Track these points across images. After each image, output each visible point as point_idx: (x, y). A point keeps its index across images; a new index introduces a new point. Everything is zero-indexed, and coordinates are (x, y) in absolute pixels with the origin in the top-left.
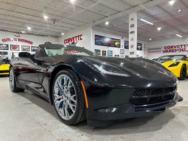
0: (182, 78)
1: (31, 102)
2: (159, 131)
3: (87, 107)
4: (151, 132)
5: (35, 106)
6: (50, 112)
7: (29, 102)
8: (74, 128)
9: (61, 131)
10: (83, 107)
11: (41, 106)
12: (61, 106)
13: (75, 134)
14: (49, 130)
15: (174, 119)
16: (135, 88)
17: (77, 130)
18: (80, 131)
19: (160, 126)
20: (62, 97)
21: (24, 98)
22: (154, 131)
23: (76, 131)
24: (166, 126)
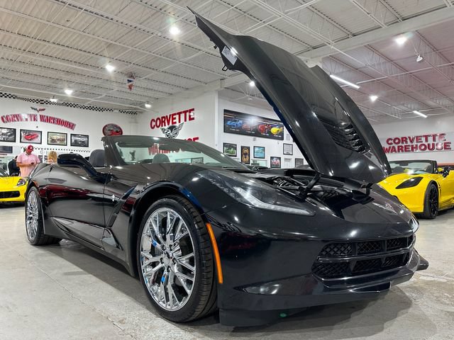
0: (428, 214)
1: (81, 270)
2: (378, 335)
3: (221, 281)
4: (359, 338)
5: (91, 278)
6: (128, 292)
7: (76, 269)
8: (189, 328)
9: (159, 337)
10: (211, 281)
11: (105, 280)
12: (158, 279)
14: (133, 334)
15: (410, 310)
16: (323, 241)
17: (197, 334)
18: (201, 336)
20: (161, 259)
21: (62, 259)
22: (366, 336)
23: (193, 337)
24: (391, 325)
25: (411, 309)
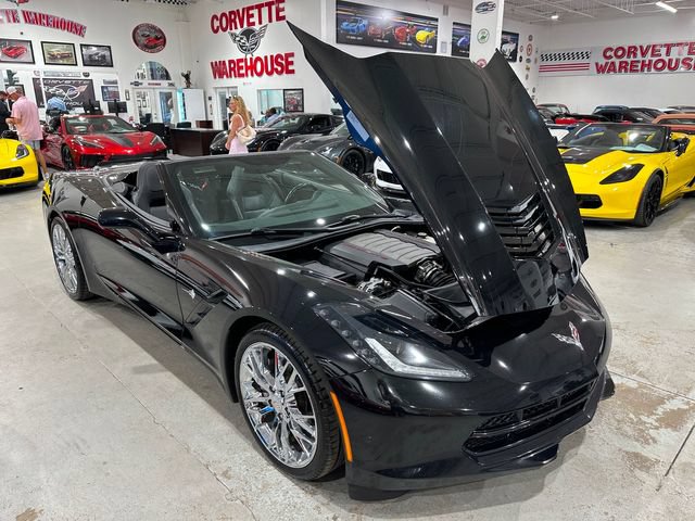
1: (154, 362)
2: (535, 498)
3: (350, 457)
4: (512, 505)
10: (336, 450)
13: (316, 512)
14: (244, 499)
15: (582, 449)
16: (482, 414)
17: (321, 498)
18: (326, 501)
19: (540, 481)
22: (521, 500)
23: (316, 503)
24: (553, 481)
25: (582, 447)
